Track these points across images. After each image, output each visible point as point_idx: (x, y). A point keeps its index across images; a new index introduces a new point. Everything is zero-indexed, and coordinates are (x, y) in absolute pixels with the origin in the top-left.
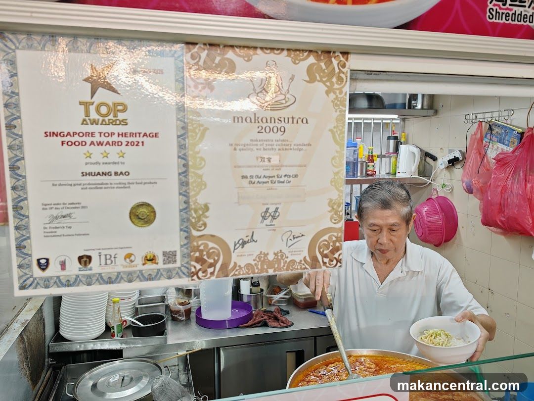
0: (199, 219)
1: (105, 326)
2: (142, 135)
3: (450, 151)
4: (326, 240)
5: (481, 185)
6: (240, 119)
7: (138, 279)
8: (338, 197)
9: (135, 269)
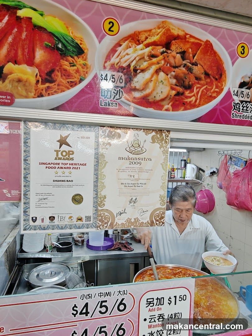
0: (101, 202)
1: (43, 246)
2: (79, 165)
3: (211, 168)
4: (158, 214)
5: (226, 185)
6: (122, 158)
7: (74, 228)
8: (164, 194)
9: (73, 223)
